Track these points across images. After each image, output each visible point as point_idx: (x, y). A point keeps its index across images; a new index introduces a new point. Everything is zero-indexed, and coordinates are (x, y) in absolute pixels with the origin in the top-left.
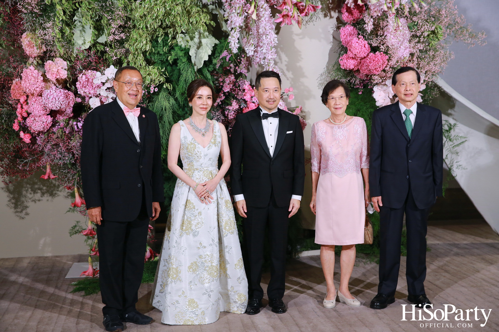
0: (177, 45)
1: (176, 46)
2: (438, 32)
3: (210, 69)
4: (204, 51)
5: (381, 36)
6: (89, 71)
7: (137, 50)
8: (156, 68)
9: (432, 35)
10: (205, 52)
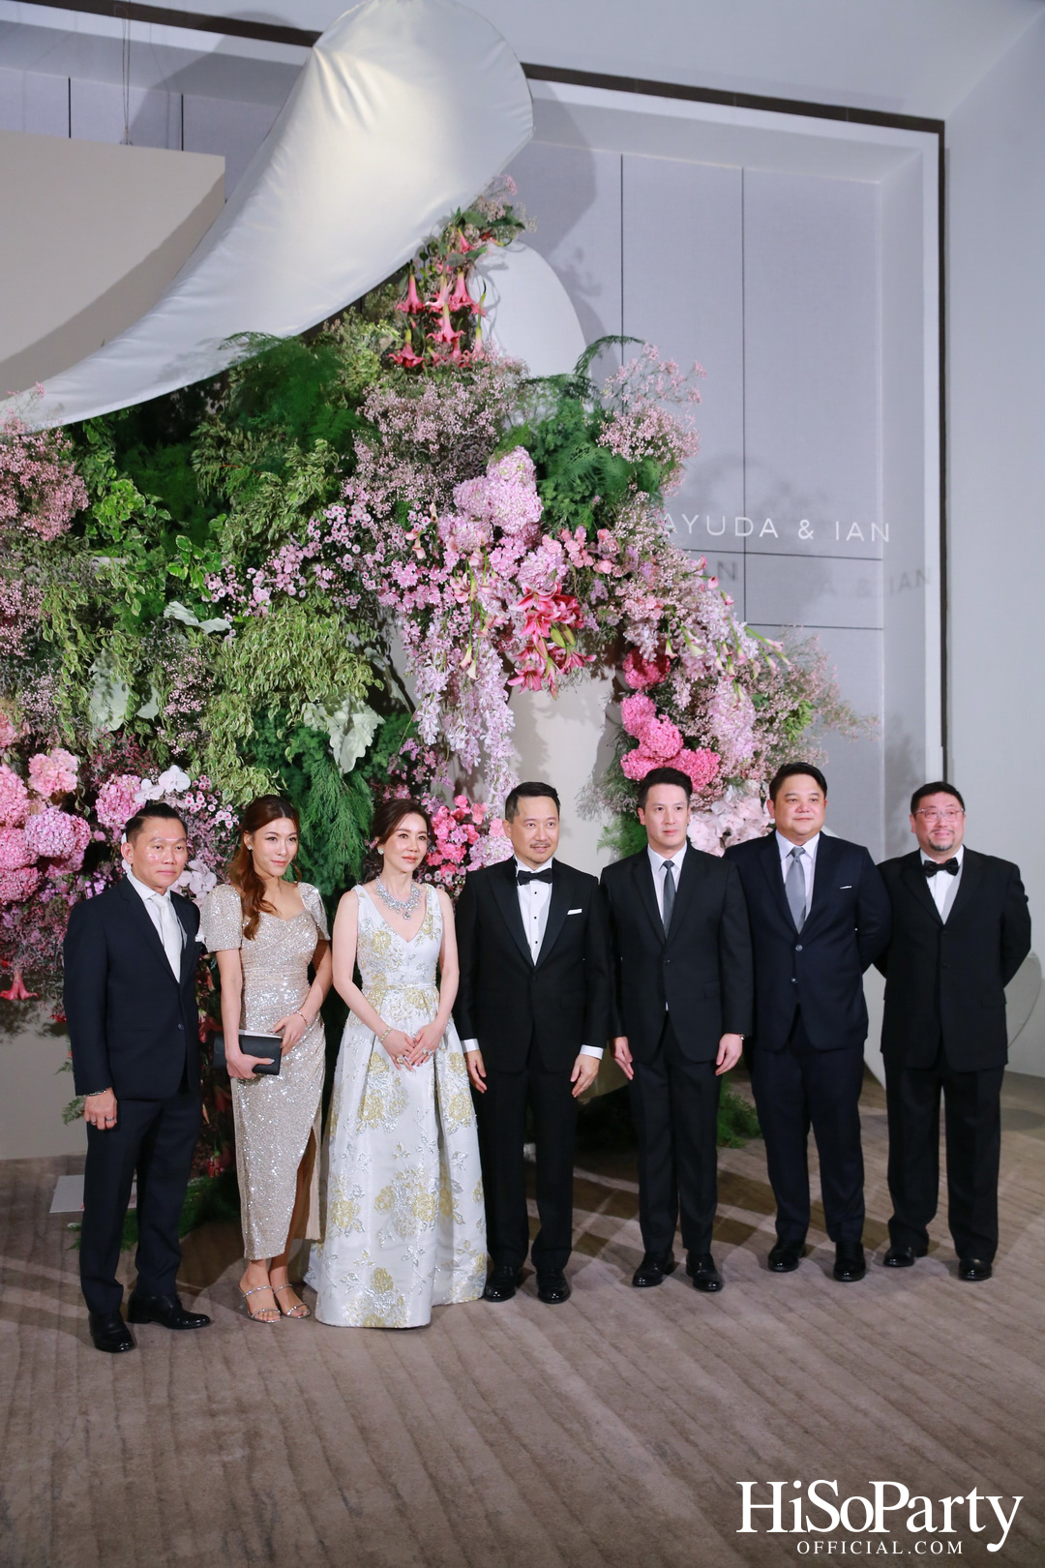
0: (302, 726)
1: (300, 727)
2: (803, 713)
3: (365, 774)
4: (357, 739)
5: (701, 717)
6: (125, 777)
7: (225, 734)
8: (264, 771)
9: (792, 719)
10: (359, 740)
